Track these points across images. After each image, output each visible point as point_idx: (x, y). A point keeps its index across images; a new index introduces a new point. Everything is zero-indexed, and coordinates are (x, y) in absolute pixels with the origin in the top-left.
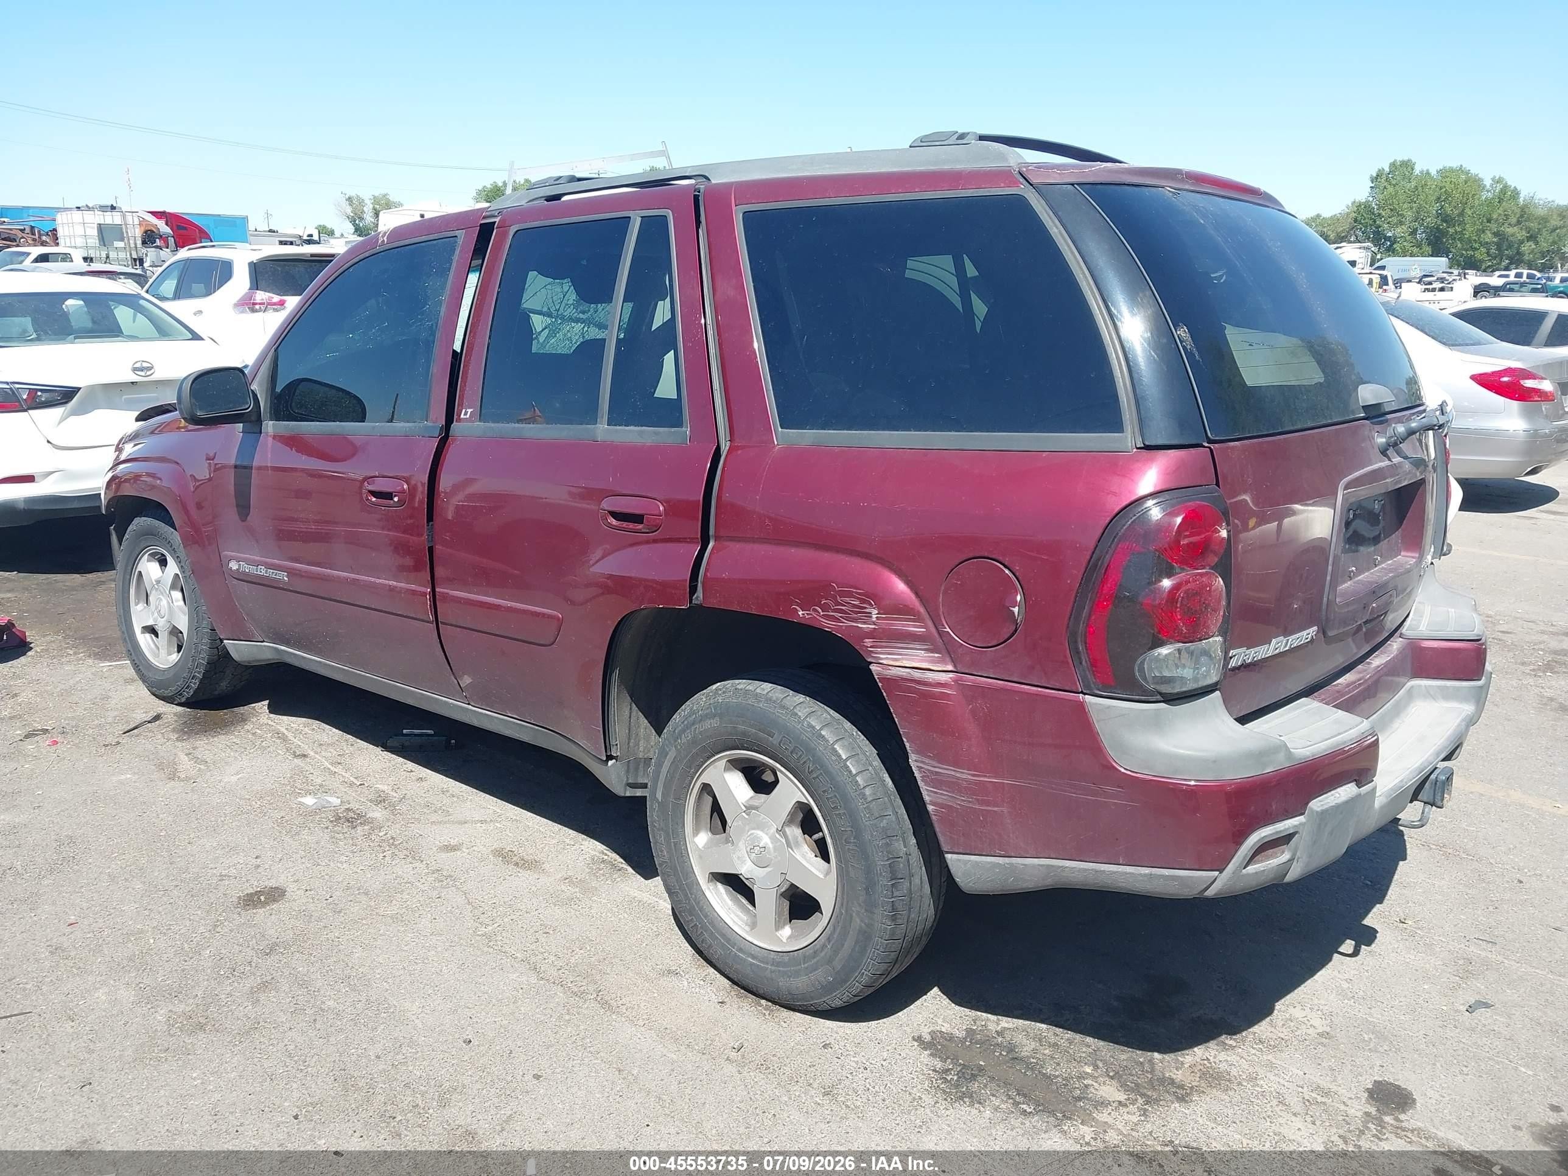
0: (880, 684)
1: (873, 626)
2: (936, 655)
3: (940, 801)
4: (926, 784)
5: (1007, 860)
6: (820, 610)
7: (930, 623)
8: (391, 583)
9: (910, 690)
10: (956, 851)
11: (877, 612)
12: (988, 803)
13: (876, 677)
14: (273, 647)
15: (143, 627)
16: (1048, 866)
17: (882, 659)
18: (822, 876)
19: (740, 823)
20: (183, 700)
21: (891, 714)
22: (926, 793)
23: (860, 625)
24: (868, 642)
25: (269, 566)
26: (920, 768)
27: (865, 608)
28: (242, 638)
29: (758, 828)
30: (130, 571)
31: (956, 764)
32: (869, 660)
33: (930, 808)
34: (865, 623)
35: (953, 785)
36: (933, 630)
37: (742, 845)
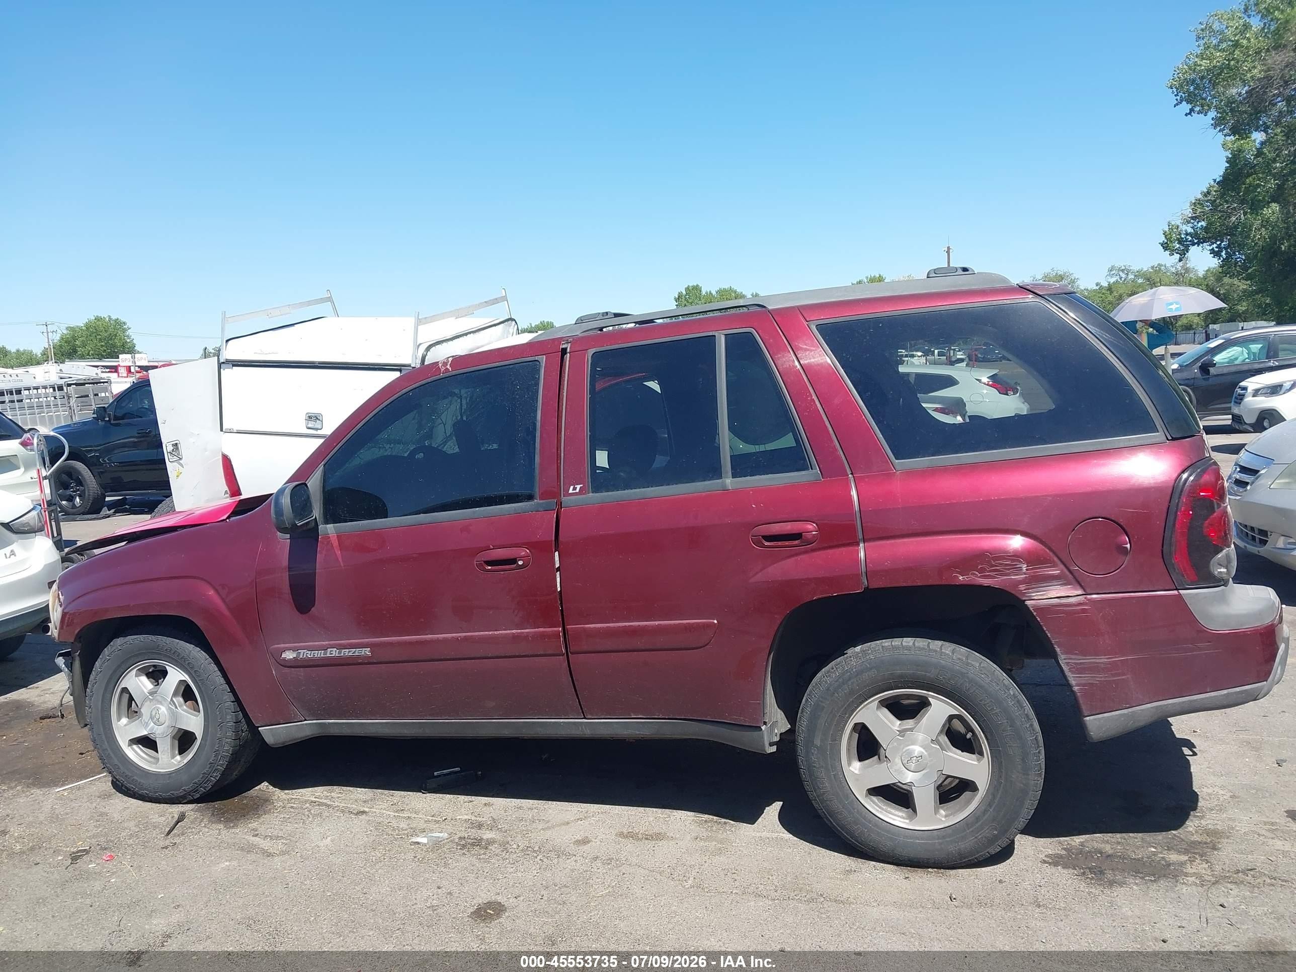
0: (1035, 614)
1: (1025, 576)
2: (1069, 586)
3: (1084, 682)
4: (1073, 672)
5: (1130, 710)
6: (977, 573)
7: (1062, 566)
8: (514, 631)
9: (1058, 612)
10: (1094, 713)
11: (1026, 566)
12: (1119, 675)
13: (1031, 609)
14: (315, 723)
15: (130, 740)
16: (1157, 707)
17: (1034, 596)
18: (976, 763)
19: (895, 744)
20: (198, 796)
21: (1044, 631)
22: (1072, 679)
23: (1013, 577)
24: (1022, 587)
25: (341, 647)
26: (1067, 663)
27: (1016, 565)
28: (282, 721)
29: (913, 744)
30: (112, 689)
31: (1097, 654)
32: (1024, 599)
33: (1076, 689)
34: (1017, 575)
35: (1093, 669)
36: (1066, 570)
37: (898, 760)
